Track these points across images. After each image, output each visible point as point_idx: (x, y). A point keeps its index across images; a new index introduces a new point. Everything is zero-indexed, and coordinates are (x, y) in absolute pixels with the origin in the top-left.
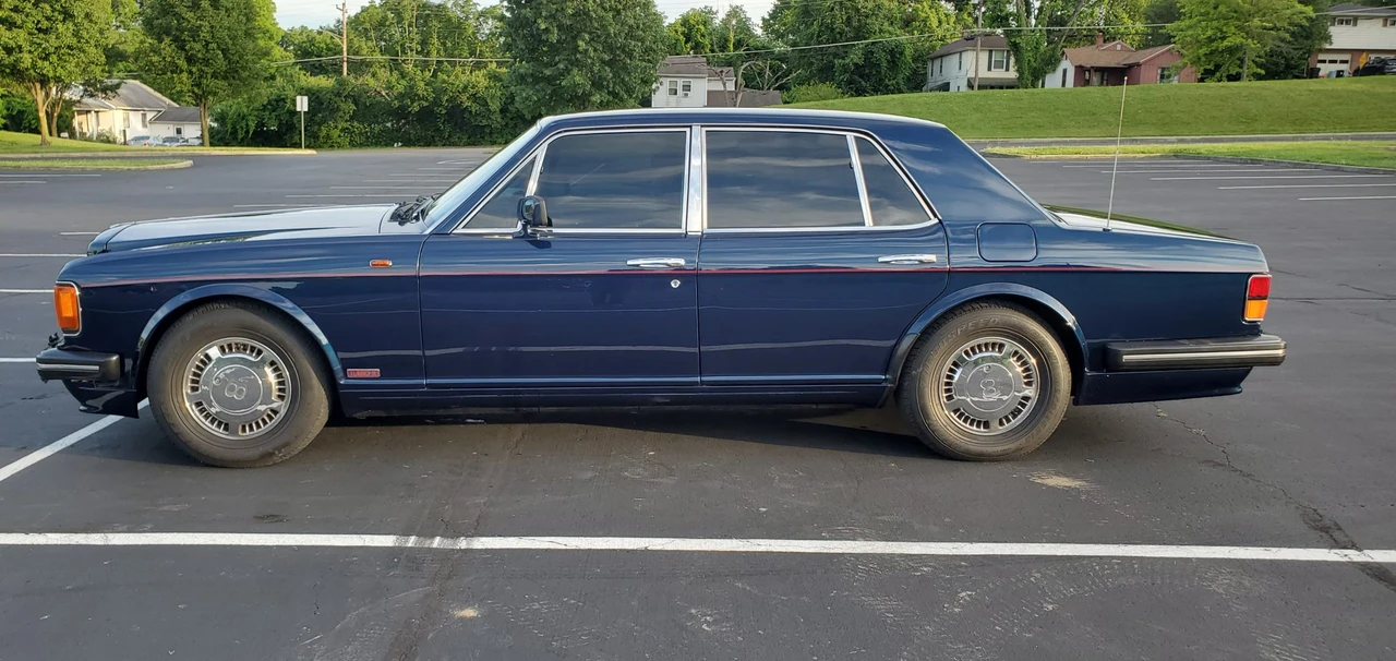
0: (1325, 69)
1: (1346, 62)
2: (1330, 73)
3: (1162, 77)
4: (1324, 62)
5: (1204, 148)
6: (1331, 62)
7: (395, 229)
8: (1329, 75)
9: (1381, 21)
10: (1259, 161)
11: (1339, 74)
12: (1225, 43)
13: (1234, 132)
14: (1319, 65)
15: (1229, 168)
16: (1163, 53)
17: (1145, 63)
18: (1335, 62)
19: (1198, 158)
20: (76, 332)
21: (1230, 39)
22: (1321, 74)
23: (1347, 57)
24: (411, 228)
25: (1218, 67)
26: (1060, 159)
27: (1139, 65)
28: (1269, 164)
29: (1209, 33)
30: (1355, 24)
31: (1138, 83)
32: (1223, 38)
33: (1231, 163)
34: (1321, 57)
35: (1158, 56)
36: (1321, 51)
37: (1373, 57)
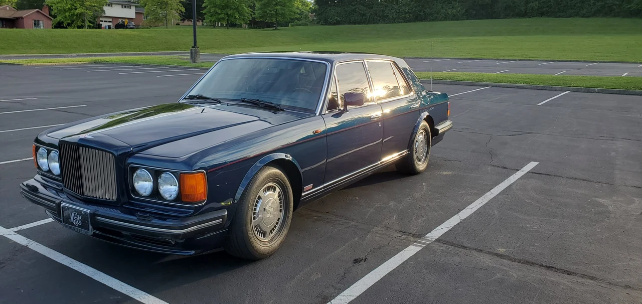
0: (104, 24)
1: (111, 22)
2: (106, 26)
3: (35, 24)
4: (102, 21)
5: (108, 58)
6: (105, 21)
8: (105, 28)
9: (121, 6)
10: (139, 65)
11: (109, 27)
12: (77, 11)
13: (97, 52)
14: (101, 23)
15: (129, 68)
16: (33, 13)
17: (25, 17)
18: (107, 21)
19: (108, 64)
20: (204, 201)
21: (79, 10)
22: (102, 26)
23: (111, 20)
25: (73, 22)
26: (42, 66)
27: (22, 18)
28: (144, 66)
29: (69, 6)
30: (112, 6)
31: (23, 27)
32: (76, 9)
33: (124, 65)
34: (101, 19)
35: (31, 14)
36: (101, 17)
37: (120, 20)
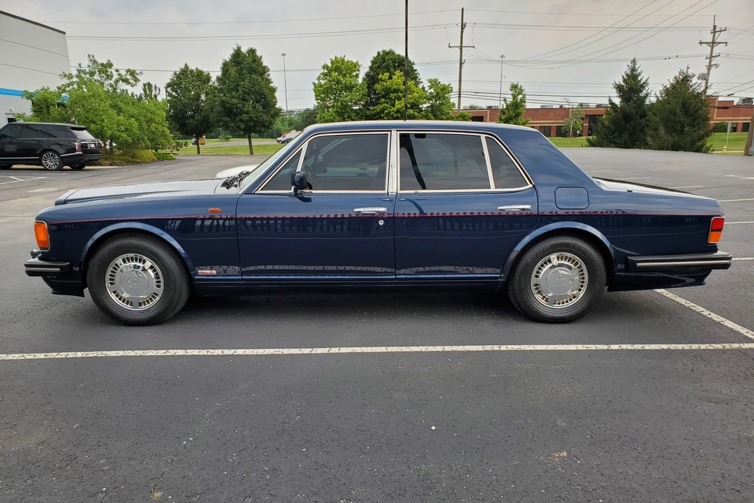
7: (224, 191)
20: (47, 249)
24: (233, 191)
